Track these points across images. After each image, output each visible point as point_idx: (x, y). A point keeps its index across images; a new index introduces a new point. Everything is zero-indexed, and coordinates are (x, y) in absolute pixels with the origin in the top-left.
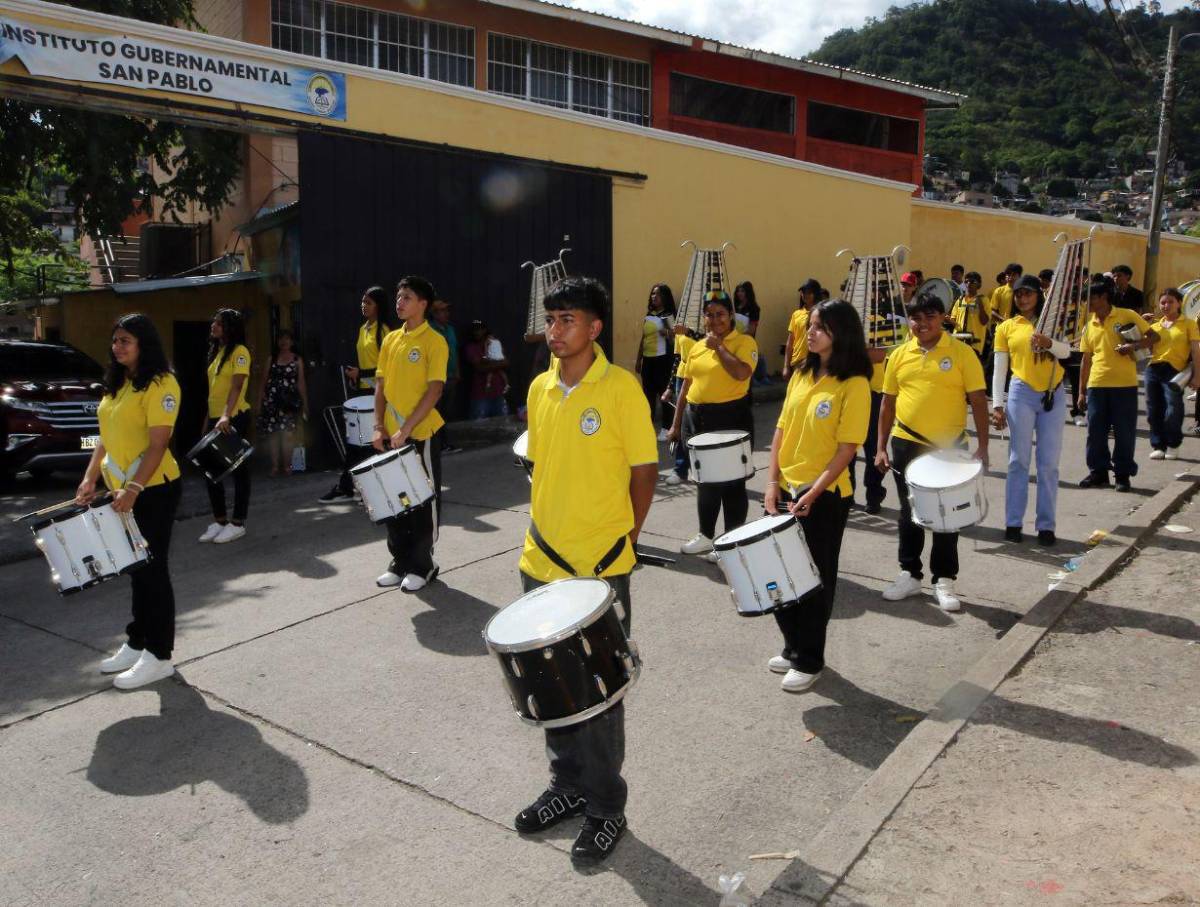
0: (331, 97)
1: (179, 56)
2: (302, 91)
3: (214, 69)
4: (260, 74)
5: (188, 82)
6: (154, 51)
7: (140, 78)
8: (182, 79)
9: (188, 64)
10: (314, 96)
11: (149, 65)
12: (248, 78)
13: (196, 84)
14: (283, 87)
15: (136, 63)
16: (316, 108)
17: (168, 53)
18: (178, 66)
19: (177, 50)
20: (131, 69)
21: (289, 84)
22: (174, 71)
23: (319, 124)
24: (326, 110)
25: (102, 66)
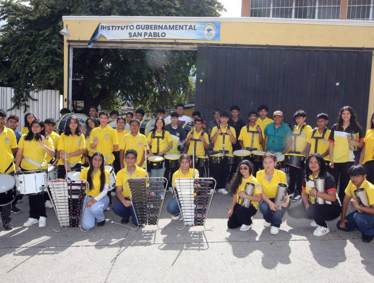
0: (213, 32)
1: (155, 25)
2: (201, 31)
3: (167, 29)
4: (184, 27)
5: (157, 35)
6: (147, 25)
7: (141, 35)
8: (155, 34)
9: (158, 28)
10: (206, 32)
11: (145, 31)
12: (180, 29)
13: (160, 35)
14: (194, 31)
15: (140, 31)
16: (207, 37)
17: (151, 25)
18: (154, 29)
19: (154, 24)
20: (138, 33)
21: (196, 29)
22: (152, 31)
23: (206, 43)
24: (211, 37)
25: (130, 34)
